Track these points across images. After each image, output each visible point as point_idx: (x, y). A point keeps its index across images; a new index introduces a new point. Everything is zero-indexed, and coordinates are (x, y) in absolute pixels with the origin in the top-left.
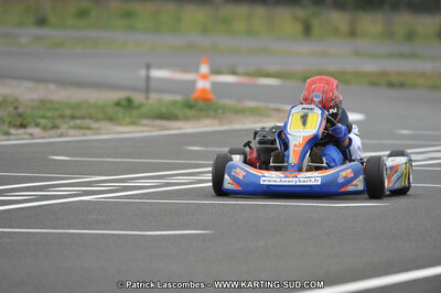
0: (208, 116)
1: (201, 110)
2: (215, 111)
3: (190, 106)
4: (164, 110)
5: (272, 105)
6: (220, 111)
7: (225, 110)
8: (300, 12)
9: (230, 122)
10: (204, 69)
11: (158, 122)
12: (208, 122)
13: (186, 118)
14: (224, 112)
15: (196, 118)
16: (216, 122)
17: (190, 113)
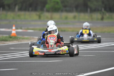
0: (15, 40)
1: (14, 39)
2: (17, 39)
3: (11, 38)
4: (4, 39)
5: (32, 37)
6: (18, 39)
7: (20, 38)
8: (38, 13)
9: (21, 41)
10: (14, 28)
11: (2, 42)
12: (15, 41)
13: (10, 41)
14: (19, 39)
15: (12, 41)
16: (17, 41)
17: (11, 39)
